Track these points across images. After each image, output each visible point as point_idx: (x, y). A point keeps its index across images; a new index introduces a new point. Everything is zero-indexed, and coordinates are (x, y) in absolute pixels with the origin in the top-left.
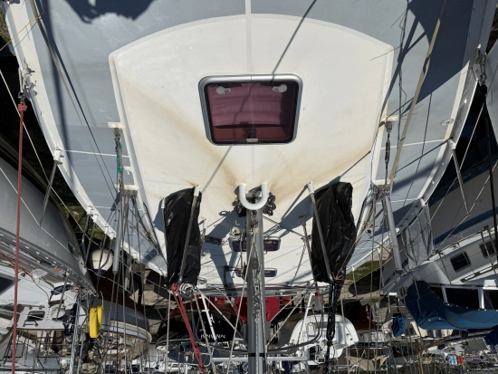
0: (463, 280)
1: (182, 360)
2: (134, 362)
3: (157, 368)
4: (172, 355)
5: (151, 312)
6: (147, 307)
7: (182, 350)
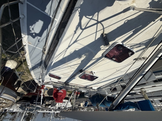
0: (112, 94)
1: (24, 110)
2: (6, 108)
3: (13, 110)
4: (21, 107)
5: (19, 94)
6: (18, 92)
7: (25, 106)
